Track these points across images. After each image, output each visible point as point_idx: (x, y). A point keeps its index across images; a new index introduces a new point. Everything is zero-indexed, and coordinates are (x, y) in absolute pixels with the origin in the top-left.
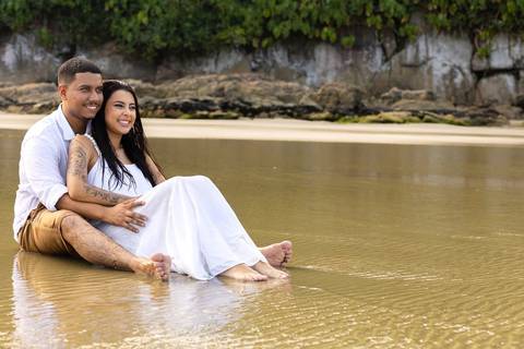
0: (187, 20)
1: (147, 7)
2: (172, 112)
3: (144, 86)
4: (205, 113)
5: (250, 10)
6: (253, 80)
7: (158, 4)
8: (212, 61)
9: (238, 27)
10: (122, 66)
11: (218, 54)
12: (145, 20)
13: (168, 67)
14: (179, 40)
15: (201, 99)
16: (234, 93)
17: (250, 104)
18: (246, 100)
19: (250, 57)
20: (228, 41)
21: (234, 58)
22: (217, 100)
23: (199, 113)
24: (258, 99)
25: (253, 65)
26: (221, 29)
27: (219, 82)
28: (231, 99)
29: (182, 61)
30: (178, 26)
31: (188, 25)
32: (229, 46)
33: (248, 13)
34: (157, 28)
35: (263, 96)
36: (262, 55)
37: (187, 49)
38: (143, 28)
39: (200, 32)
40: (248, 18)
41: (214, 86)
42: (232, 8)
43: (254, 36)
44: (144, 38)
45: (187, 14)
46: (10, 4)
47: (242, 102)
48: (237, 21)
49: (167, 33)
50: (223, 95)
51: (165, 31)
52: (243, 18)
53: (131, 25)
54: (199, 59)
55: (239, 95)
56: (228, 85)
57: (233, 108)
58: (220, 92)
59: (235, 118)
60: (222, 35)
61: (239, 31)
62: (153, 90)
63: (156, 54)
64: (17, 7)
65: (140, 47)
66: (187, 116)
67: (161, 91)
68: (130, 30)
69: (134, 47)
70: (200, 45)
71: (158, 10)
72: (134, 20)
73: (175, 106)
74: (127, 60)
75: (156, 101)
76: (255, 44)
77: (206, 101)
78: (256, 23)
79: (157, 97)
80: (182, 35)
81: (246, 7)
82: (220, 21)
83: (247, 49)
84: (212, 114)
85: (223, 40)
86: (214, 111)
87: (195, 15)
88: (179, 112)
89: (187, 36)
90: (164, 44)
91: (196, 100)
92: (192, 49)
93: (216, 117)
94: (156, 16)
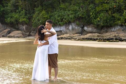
0: (108, 20)
1: (100, 17)
2: (105, 40)
3: (99, 35)
4: (112, 41)
5: (122, 17)
6: (122, 33)
7: (102, 16)
8: (114, 28)
9: (119, 21)
10: (94, 29)
11: (115, 27)
12: (99, 20)
13: (104, 30)
14: (106, 24)
15: (111, 38)
16: (118, 36)
17: (121, 39)
18: (121, 38)
19: (122, 27)
20: (117, 24)
21: (118, 28)
22: (114, 38)
23: (111, 41)
24: (123, 38)
25: (123, 29)
26: (115, 21)
27: (115, 34)
28: (117, 38)
29: (107, 28)
30: (106, 21)
31: (108, 21)
32: (117, 25)
33: (122, 18)
34: (102, 21)
35: (124, 37)
36: (125, 27)
37: (108, 26)
38: (99, 21)
39: (111, 22)
40: (122, 19)
41: (114, 35)
42: (118, 17)
43: (123, 23)
44: (99, 23)
45: (108, 18)
46: (71, 17)
47: (120, 38)
48: (119, 19)
49: (104, 23)
50: (116, 37)
51: (103, 22)
52: (121, 19)
53: (96, 20)
54: (111, 28)
55: (119, 37)
56: (117, 35)
57: (118, 39)
58: (115, 36)
59: (118, 42)
60: (116, 23)
61: (120, 22)
62: (101, 36)
63: (101, 27)
64: (72, 17)
65: (98, 25)
66: (108, 41)
67: (103, 36)
68: (96, 22)
69: (97, 25)
70: (111, 25)
71: (102, 17)
72: (97, 20)
73: (105, 39)
74: (95, 28)
75: (102, 38)
76: (123, 24)
77: (112, 38)
78: (123, 20)
79: (102, 37)
80: (107, 23)
81: (121, 16)
82: (115, 20)
83: (122, 26)
84: (113, 41)
85: (116, 24)
86: (114, 40)
87: (110, 18)
88: (106, 40)
89: (108, 23)
90: (103, 25)
91: (110, 38)
92: (109, 26)
93: (114, 42)
94: (101, 19)
